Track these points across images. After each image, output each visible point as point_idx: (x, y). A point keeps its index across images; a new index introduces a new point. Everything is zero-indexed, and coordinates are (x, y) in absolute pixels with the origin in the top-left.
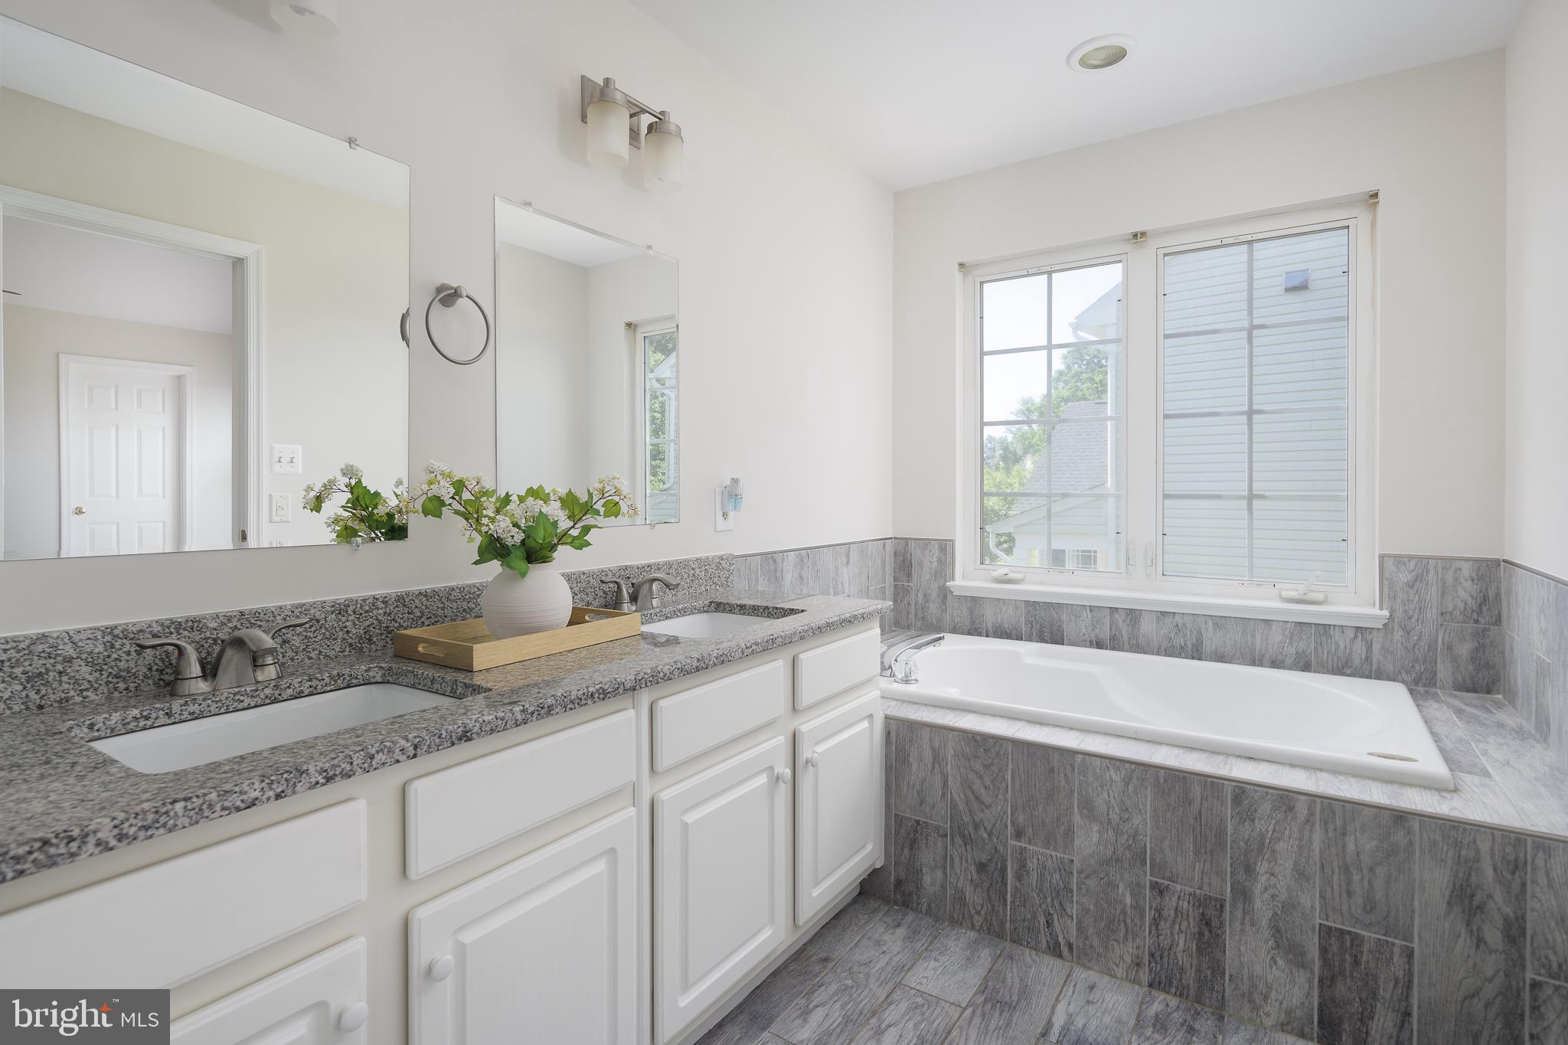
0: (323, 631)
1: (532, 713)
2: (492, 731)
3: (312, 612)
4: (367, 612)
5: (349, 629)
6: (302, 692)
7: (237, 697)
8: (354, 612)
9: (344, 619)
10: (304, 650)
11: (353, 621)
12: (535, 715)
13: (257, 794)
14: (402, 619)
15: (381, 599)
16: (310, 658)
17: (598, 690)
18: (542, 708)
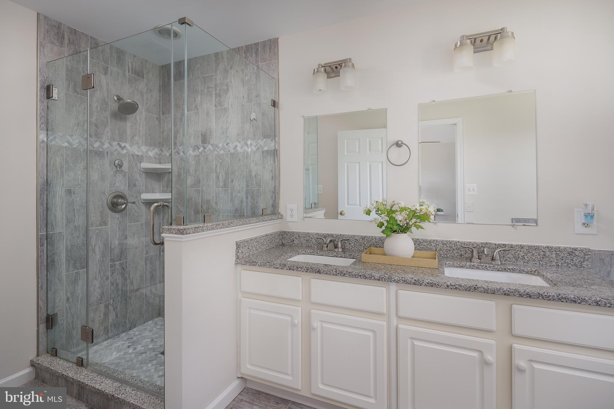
0: (359, 243)
1: (339, 273)
2: (326, 274)
3: (356, 237)
4: (370, 240)
5: (365, 244)
6: (342, 256)
7: (329, 253)
8: (367, 240)
9: (364, 241)
10: (354, 247)
11: (366, 242)
12: (339, 274)
13: (278, 266)
14: (380, 244)
15: (374, 237)
16: (356, 250)
17: (363, 275)
18: (342, 273)
